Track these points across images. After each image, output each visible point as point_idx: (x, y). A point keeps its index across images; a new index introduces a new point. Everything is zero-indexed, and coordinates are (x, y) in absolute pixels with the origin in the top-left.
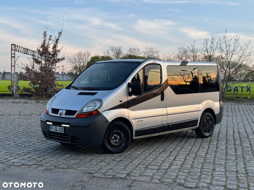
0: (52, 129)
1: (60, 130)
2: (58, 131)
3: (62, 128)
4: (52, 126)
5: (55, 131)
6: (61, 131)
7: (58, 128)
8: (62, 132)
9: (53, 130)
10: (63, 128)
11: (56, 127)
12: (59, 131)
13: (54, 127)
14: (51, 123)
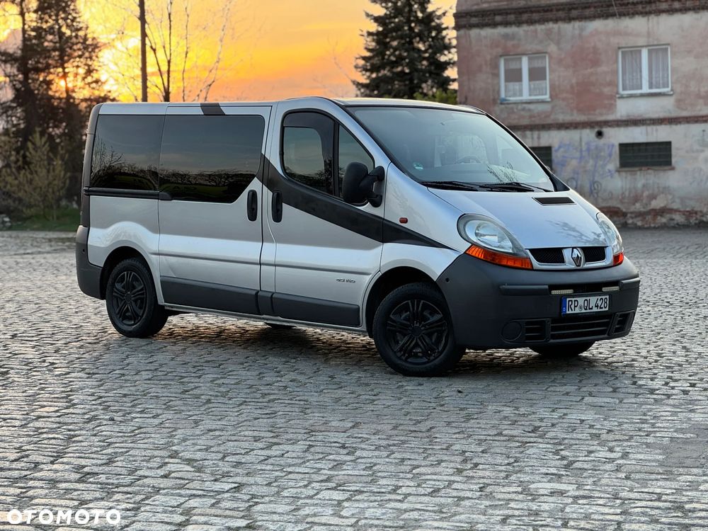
0: (575, 306)
1: (597, 306)
2: (592, 309)
3: (604, 297)
4: (573, 299)
5: (584, 311)
6: (601, 308)
7: (593, 300)
8: (604, 309)
9: (577, 311)
10: (608, 297)
11: (588, 298)
12: (595, 310)
13: (581, 300)
14: (570, 291)
